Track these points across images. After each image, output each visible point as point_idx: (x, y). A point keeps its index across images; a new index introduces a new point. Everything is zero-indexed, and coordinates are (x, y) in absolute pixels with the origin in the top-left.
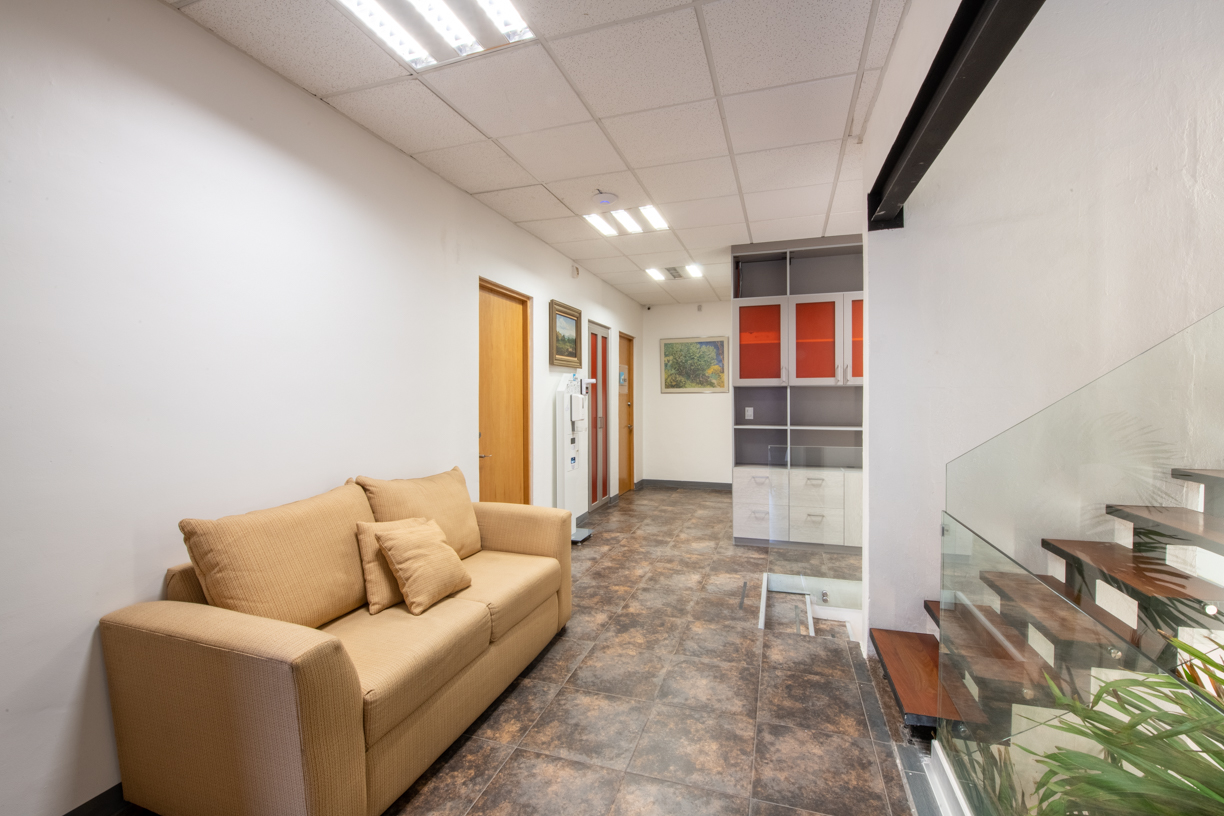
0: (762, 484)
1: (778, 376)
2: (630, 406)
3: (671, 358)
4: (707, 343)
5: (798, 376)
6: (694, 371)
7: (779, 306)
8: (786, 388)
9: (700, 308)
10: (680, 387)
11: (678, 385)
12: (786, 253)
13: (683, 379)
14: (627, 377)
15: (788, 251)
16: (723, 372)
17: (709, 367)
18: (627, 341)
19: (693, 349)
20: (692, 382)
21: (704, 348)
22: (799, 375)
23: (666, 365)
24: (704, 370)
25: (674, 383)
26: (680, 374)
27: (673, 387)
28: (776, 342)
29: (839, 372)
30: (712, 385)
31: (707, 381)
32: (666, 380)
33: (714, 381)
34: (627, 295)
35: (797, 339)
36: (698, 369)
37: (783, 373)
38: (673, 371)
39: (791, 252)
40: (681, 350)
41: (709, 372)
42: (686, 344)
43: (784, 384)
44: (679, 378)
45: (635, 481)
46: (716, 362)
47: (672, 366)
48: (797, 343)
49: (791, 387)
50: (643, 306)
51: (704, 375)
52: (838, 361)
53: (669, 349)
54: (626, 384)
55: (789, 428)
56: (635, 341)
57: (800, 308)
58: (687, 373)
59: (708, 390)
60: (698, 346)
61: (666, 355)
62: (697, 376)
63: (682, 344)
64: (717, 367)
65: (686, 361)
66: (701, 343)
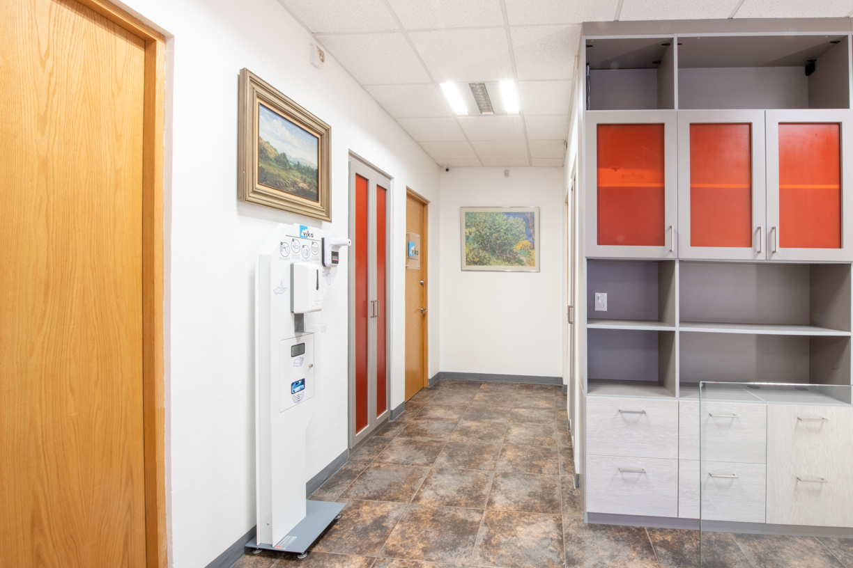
0: (635, 423)
1: (661, 241)
2: (423, 285)
3: (473, 229)
4: (515, 214)
5: (693, 244)
6: (500, 246)
7: (662, 125)
8: (672, 262)
9: (507, 174)
10: (484, 264)
11: (481, 262)
12: (672, 39)
13: (487, 255)
14: (418, 249)
15: (675, 37)
16: (533, 248)
17: (517, 242)
18: (418, 203)
19: (499, 220)
20: (498, 259)
21: (511, 219)
22: (695, 242)
23: (467, 238)
24: (511, 245)
25: (476, 260)
26: (484, 249)
27: (475, 263)
28: (658, 185)
29: (760, 239)
30: (520, 262)
31: (515, 258)
32: (467, 255)
33: (523, 258)
34: (418, 143)
35: (692, 182)
36: (505, 244)
37: (670, 237)
38: (476, 245)
39: (679, 39)
40: (485, 221)
41: (517, 248)
42: (491, 214)
43: (670, 257)
44: (483, 253)
45: (430, 377)
46: (525, 236)
47: (474, 239)
48: (692, 189)
49: (681, 262)
50: (440, 166)
51: (511, 250)
52: (758, 221)
53: (470, 219)
54: (418, 257)
55: (677, 328)
56: (430, 206)
57: (697, 129)
58: (492, 248)
59: (517, 267)
60: (505, 217)
61: (467, 227)
62: (503, 251)
63: (486, 214)
64: (526, 242)
65: (491, 234)
66: (508, 214)
